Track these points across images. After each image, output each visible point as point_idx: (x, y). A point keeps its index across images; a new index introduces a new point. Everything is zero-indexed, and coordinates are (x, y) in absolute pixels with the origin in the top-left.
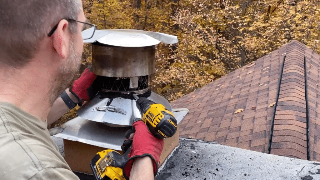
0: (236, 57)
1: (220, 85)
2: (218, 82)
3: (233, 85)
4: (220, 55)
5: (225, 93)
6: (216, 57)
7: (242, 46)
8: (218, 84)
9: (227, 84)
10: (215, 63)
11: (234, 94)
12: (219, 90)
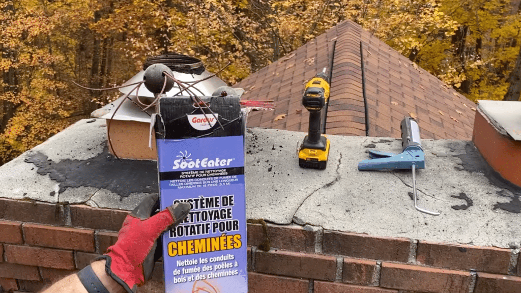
0: (266, 48)
1: (249, 86)
2: (246, 83)
3: (267, 84)
4: (242, 45)
5: (258, 96)
6: (237, 49)
7: (274, 30)
8: (247, 85)
9: (258, 85)
10: (236, 57)
11: (271, 96)
12: (248, 93)
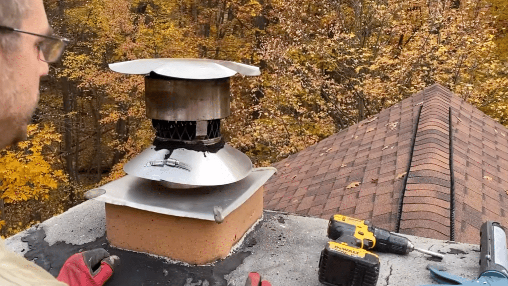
0: (351, 110)
1: (326, 148)
2: (323, 145)
3: (344, 148)
4: (327, 106)
5: (333, 160)
6: (322, 109)
7: (358, 92)
8: (323, 147)
9: (336, 148)
10: (320, 117)
11: (346, 161)
12: (324, 155)
